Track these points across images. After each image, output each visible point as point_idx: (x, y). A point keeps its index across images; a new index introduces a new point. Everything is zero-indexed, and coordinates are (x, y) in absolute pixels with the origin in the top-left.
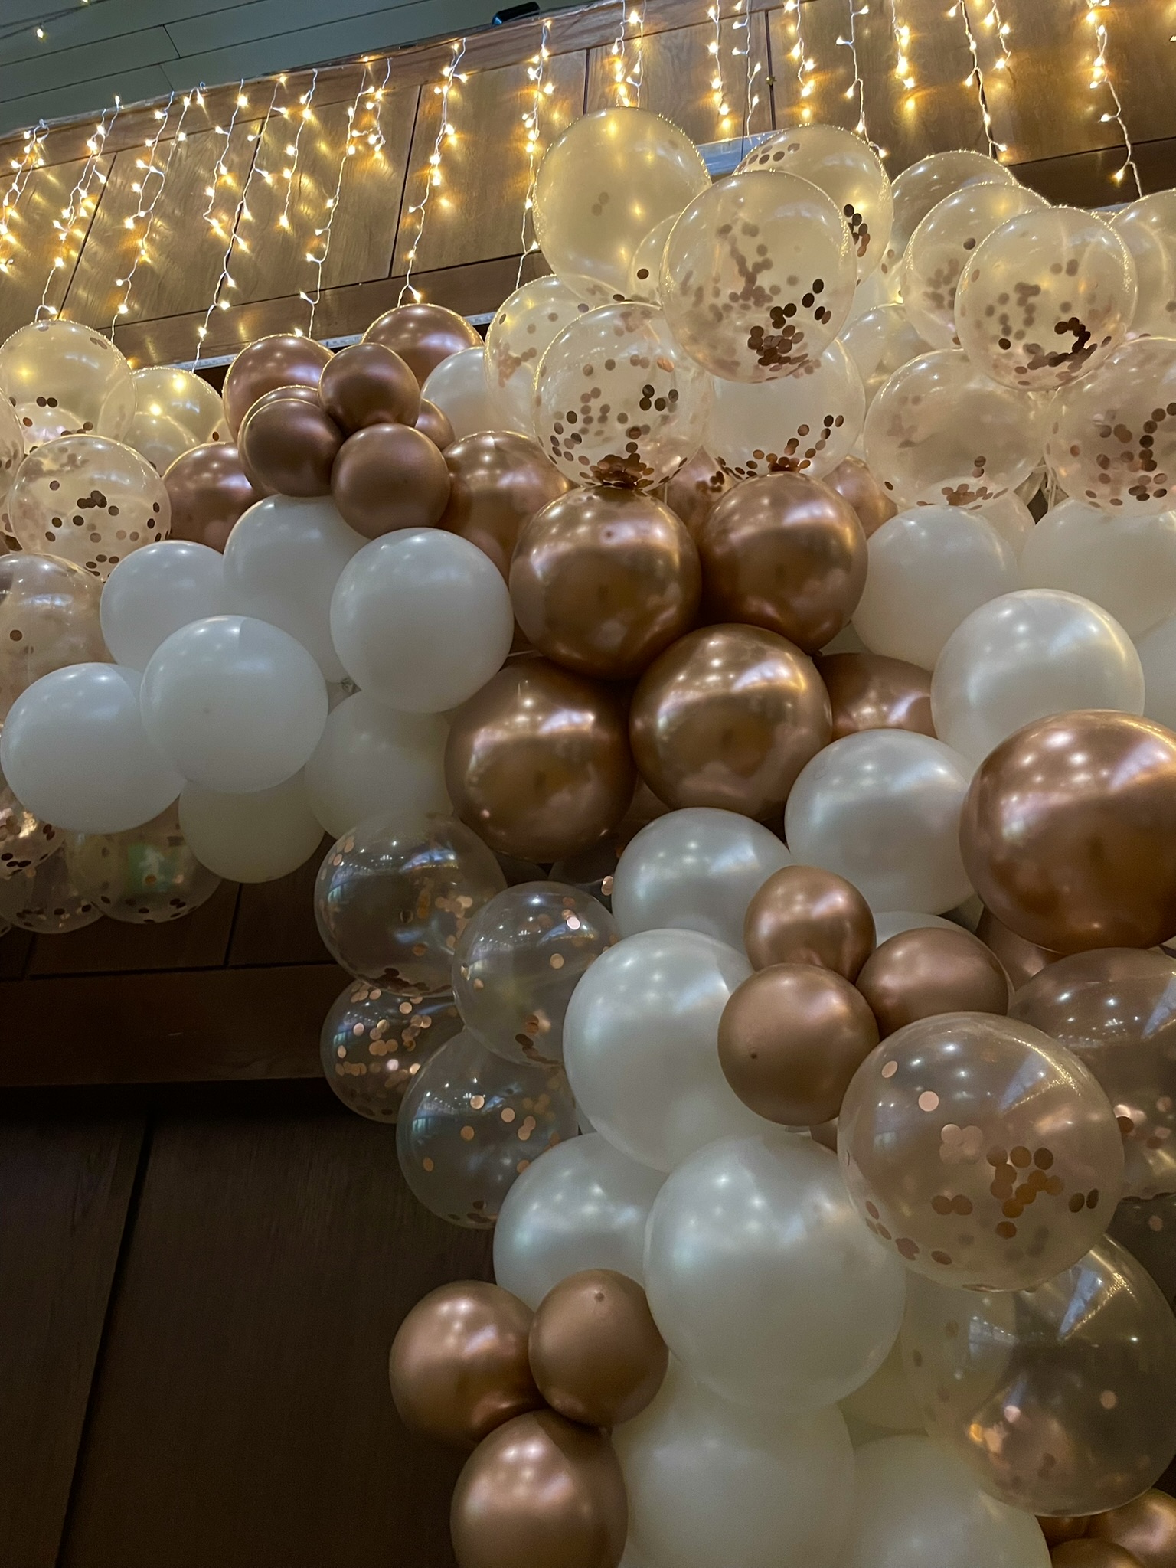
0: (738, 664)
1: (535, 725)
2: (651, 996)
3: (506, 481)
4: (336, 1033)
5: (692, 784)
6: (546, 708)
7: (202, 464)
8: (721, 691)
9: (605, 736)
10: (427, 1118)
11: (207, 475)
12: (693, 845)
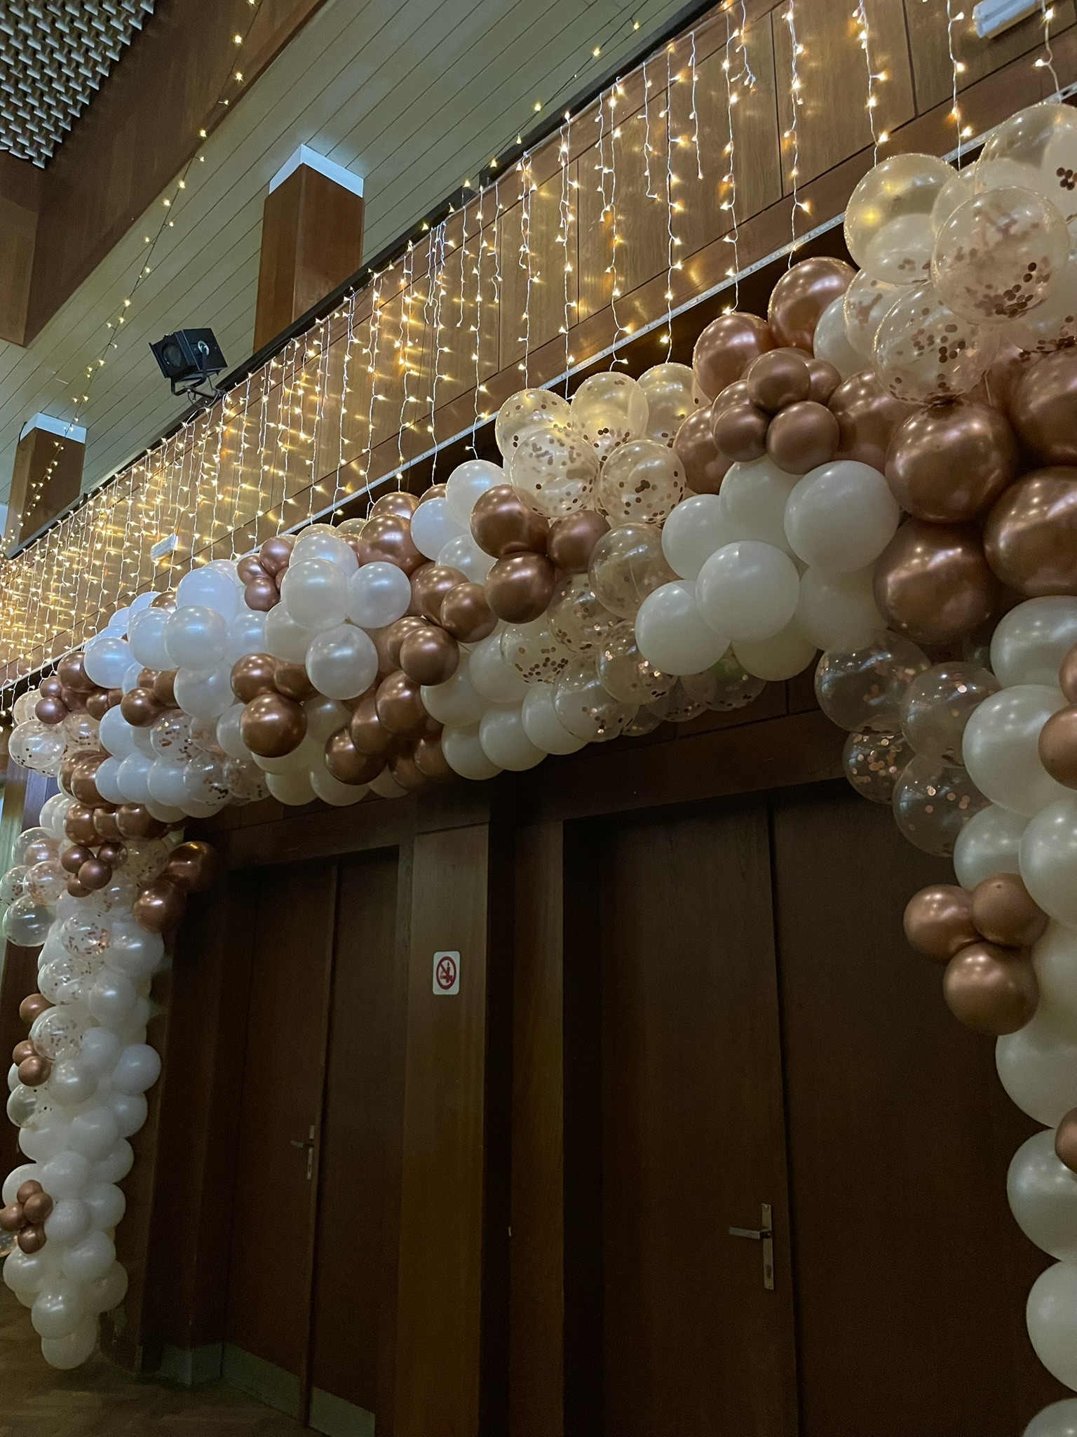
0: (1049, 500)
1: (924, 564)
2: (1009, 727)
3: (876, 404)
4: (850, 758)
5: (1032, 584)
6: (930, 552)
7: (694, 428)
8: (1039, 520)
9: (970, 559)
10: (908, 801)
11: (699, 435)
12: (1038, 624)
